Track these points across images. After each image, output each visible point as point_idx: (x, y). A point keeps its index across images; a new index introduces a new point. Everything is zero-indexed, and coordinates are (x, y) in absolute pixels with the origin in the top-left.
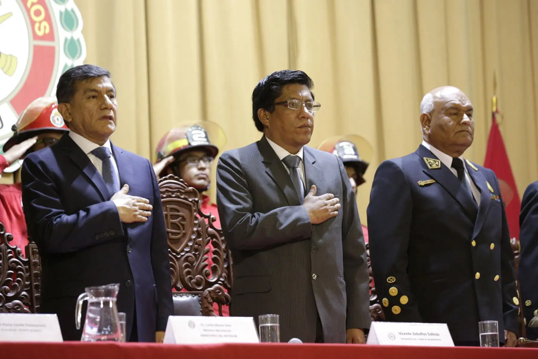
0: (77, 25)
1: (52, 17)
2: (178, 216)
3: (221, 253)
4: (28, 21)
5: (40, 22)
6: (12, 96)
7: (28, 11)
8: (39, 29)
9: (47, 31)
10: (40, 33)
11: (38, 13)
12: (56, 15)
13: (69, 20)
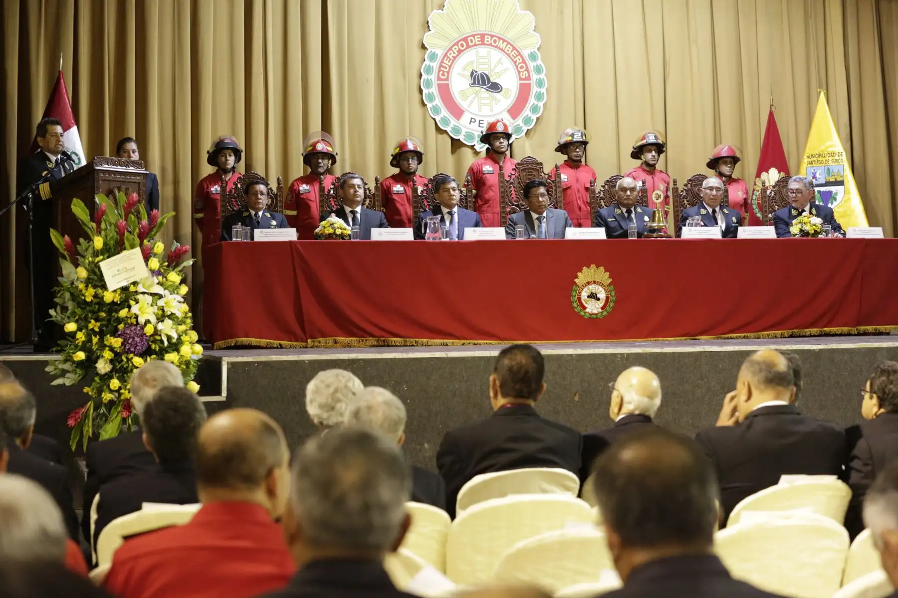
0: (543, 71)
1: (529, 68)
2: (532, 175)
3: (554, 191)
4: (517, 71)
5: (523, 72)
6: (508, 108)
7: (517, 67)
8: (523, 75)
9: (527, 75)
10: (523, 77)
11: (522, 67)
12: (531, 68)
13: (538, 70)
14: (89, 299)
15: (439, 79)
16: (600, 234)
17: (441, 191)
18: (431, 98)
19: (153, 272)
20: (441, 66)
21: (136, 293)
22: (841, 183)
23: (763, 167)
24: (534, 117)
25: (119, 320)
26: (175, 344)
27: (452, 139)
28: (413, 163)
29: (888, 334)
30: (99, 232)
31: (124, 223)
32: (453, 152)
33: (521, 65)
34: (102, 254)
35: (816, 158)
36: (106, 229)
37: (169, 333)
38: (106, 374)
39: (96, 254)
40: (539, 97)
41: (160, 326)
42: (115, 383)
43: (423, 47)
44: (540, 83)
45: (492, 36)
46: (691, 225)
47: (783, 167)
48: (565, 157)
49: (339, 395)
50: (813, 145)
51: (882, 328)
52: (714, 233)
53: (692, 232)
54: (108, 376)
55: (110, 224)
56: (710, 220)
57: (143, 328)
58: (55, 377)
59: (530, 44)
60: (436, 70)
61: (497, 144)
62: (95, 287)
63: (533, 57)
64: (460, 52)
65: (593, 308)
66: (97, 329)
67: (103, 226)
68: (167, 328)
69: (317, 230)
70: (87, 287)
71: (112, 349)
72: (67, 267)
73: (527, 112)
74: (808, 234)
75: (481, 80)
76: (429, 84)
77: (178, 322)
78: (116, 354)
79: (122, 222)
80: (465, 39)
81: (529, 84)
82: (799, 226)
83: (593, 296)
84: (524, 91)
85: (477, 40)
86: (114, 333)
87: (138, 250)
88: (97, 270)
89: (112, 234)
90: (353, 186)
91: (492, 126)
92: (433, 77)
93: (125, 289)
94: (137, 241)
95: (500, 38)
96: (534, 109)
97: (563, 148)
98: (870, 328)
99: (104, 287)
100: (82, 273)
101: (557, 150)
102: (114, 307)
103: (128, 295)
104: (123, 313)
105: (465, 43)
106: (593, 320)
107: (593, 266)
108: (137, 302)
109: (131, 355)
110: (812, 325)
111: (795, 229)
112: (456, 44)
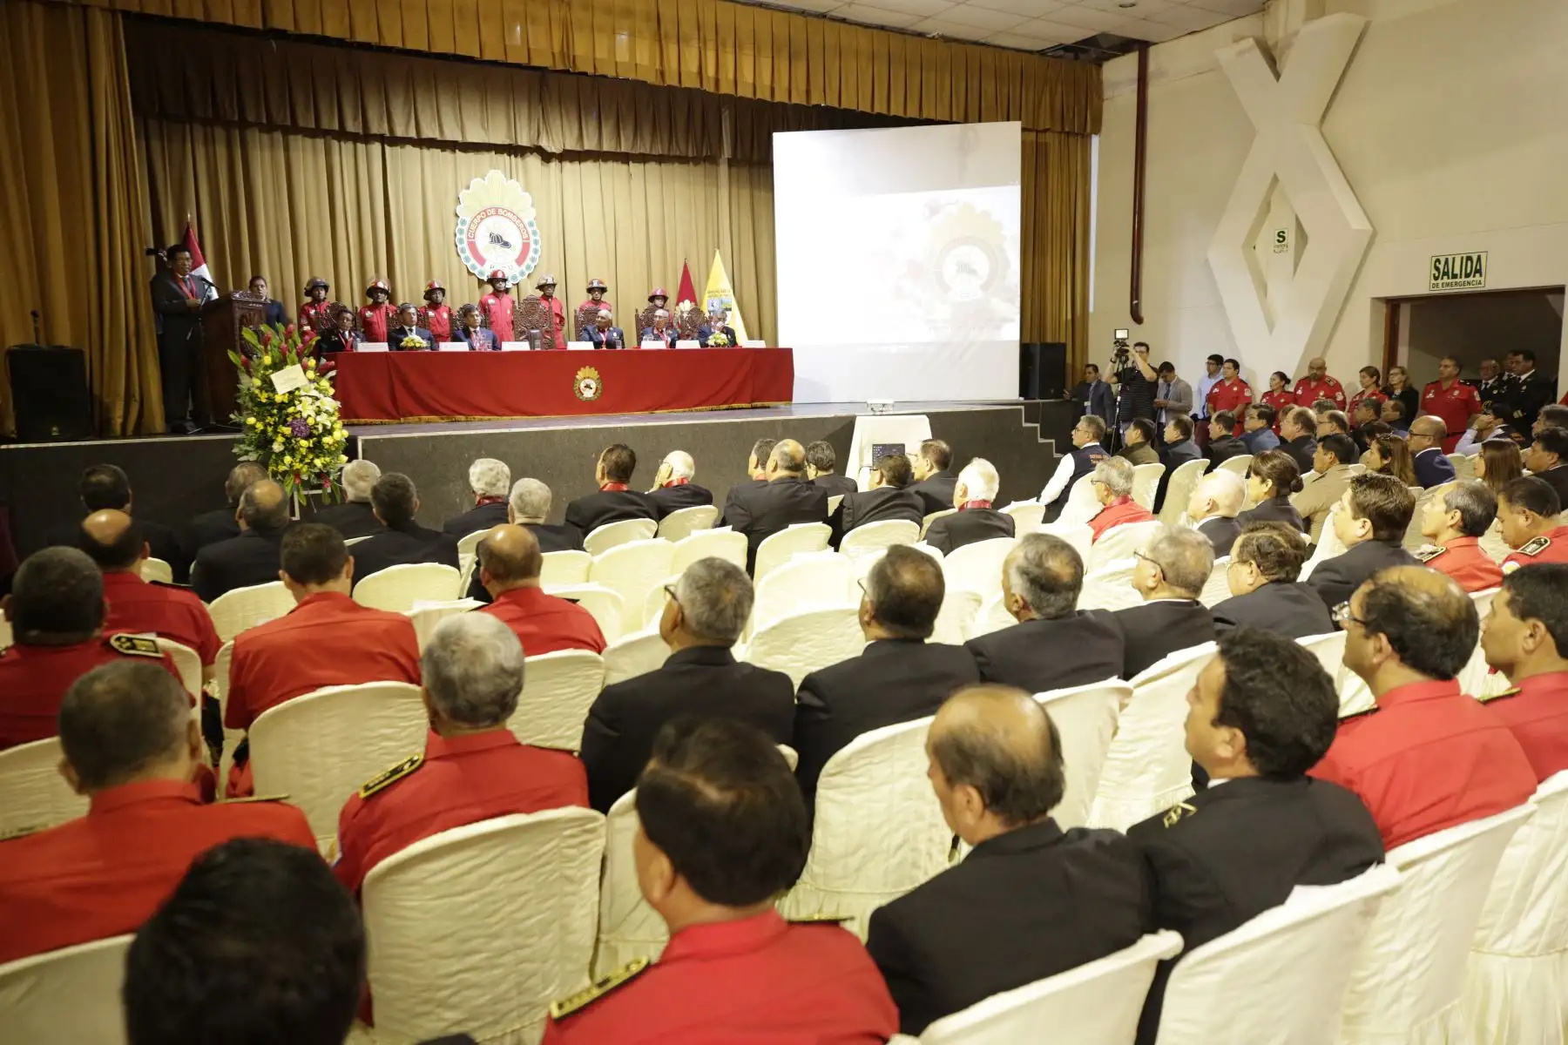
0: (538, 234)
4: (520, 234)
5: (525, 235)
6: (516, 259)
7: (520, 231)
9: (527, 237)
10: (525, 238)
11: (523, 232)
12: (530, 233)
13: (534, 233)
14: (264, 401)
15: (468, 238)
16: (589, 346)
17: (469, 317)
18: (463, 251)
19: (311, 381)
20: (469, 229)
21: (300, 396)
22: (730, 310)
23: (680, 300)
24: (533, 266)
25: (288, 415)
26: (329, 430)
27: (479, 279)
28: (440, 297)
29: (769, 407)
30: (267, 353)
31: (286, 346)
32: (479, 287)
33: (522, 229)
34: (271, 369)
35: (714, 294)
36: (271, 350)
37: (325, 423)
38: (280, 452)
39: (266, 368)
40: (536, 251)
41: (319, 419)
42: (288, 459)
43: (457, 216)
44: (536, 242)
45: (503, 209)
46: (646, 340)
47: (693, 300)
48: (542, 293)
49: (500, 476)
50: (711, 286)
51: (766, 404)
52: (661, 345)
53: (649, 344)
54: (282, 454)
55: (275, 347)
56: (657, 338)
57: (306, 419)
58: (240, 456)
59: (529, 215)
60: (465, 232)
61: (498, 285)
62: (267, 391)
63: (531, 224)
64: (482, 219)
65: (588, 394)
66: (272, 423)
67: (269, 347)
68: (323, 419)
69: (402, 344)
70: (261, 392)
71: (283, 435)
72: (244, 379)
73: (528, 261)
74: (719, 345)
75: (497, 240)
76: (461, 241)
77: (331, 415)
78: (287, 438)
79: (284, 345)
80: (485, 211)
81: (529, 243)
82: (714, 340)
83: (588, 386)
84: (526, 248)
85: (493, 211)
86: (285, 423)
87: (298, 366)
88: (267, 380)
89: (276, 353)
90: (410, 314)
91: (495, 273)
92: (464, 237)
93: (291, 393)
94: (296, 359)
95: (508, 211)
96: (533, 260)
97: (541, 287)
98: (759, 404)
99: (274, 391)
100: (258, 382)
101: (537, 288)
102: (282, 406)
103: (293, 396)
104: (291, 410)
105: (485, 214)
106: (589, 402)
107: (587, 367)
108: (301, 402)
109: (299, 439)
110: (724, 403)
111: (711, 342)
112: (479, 214)
